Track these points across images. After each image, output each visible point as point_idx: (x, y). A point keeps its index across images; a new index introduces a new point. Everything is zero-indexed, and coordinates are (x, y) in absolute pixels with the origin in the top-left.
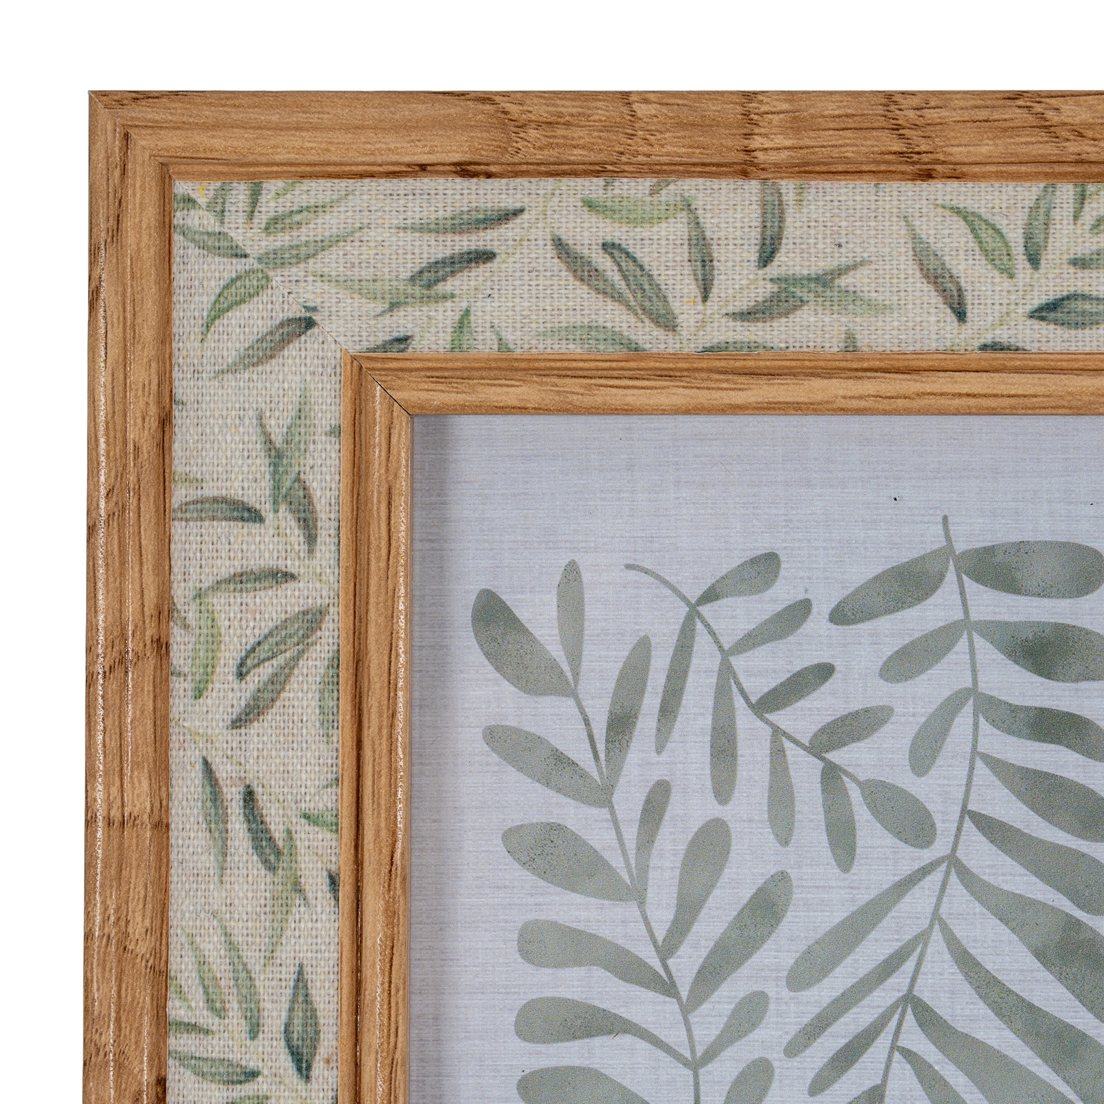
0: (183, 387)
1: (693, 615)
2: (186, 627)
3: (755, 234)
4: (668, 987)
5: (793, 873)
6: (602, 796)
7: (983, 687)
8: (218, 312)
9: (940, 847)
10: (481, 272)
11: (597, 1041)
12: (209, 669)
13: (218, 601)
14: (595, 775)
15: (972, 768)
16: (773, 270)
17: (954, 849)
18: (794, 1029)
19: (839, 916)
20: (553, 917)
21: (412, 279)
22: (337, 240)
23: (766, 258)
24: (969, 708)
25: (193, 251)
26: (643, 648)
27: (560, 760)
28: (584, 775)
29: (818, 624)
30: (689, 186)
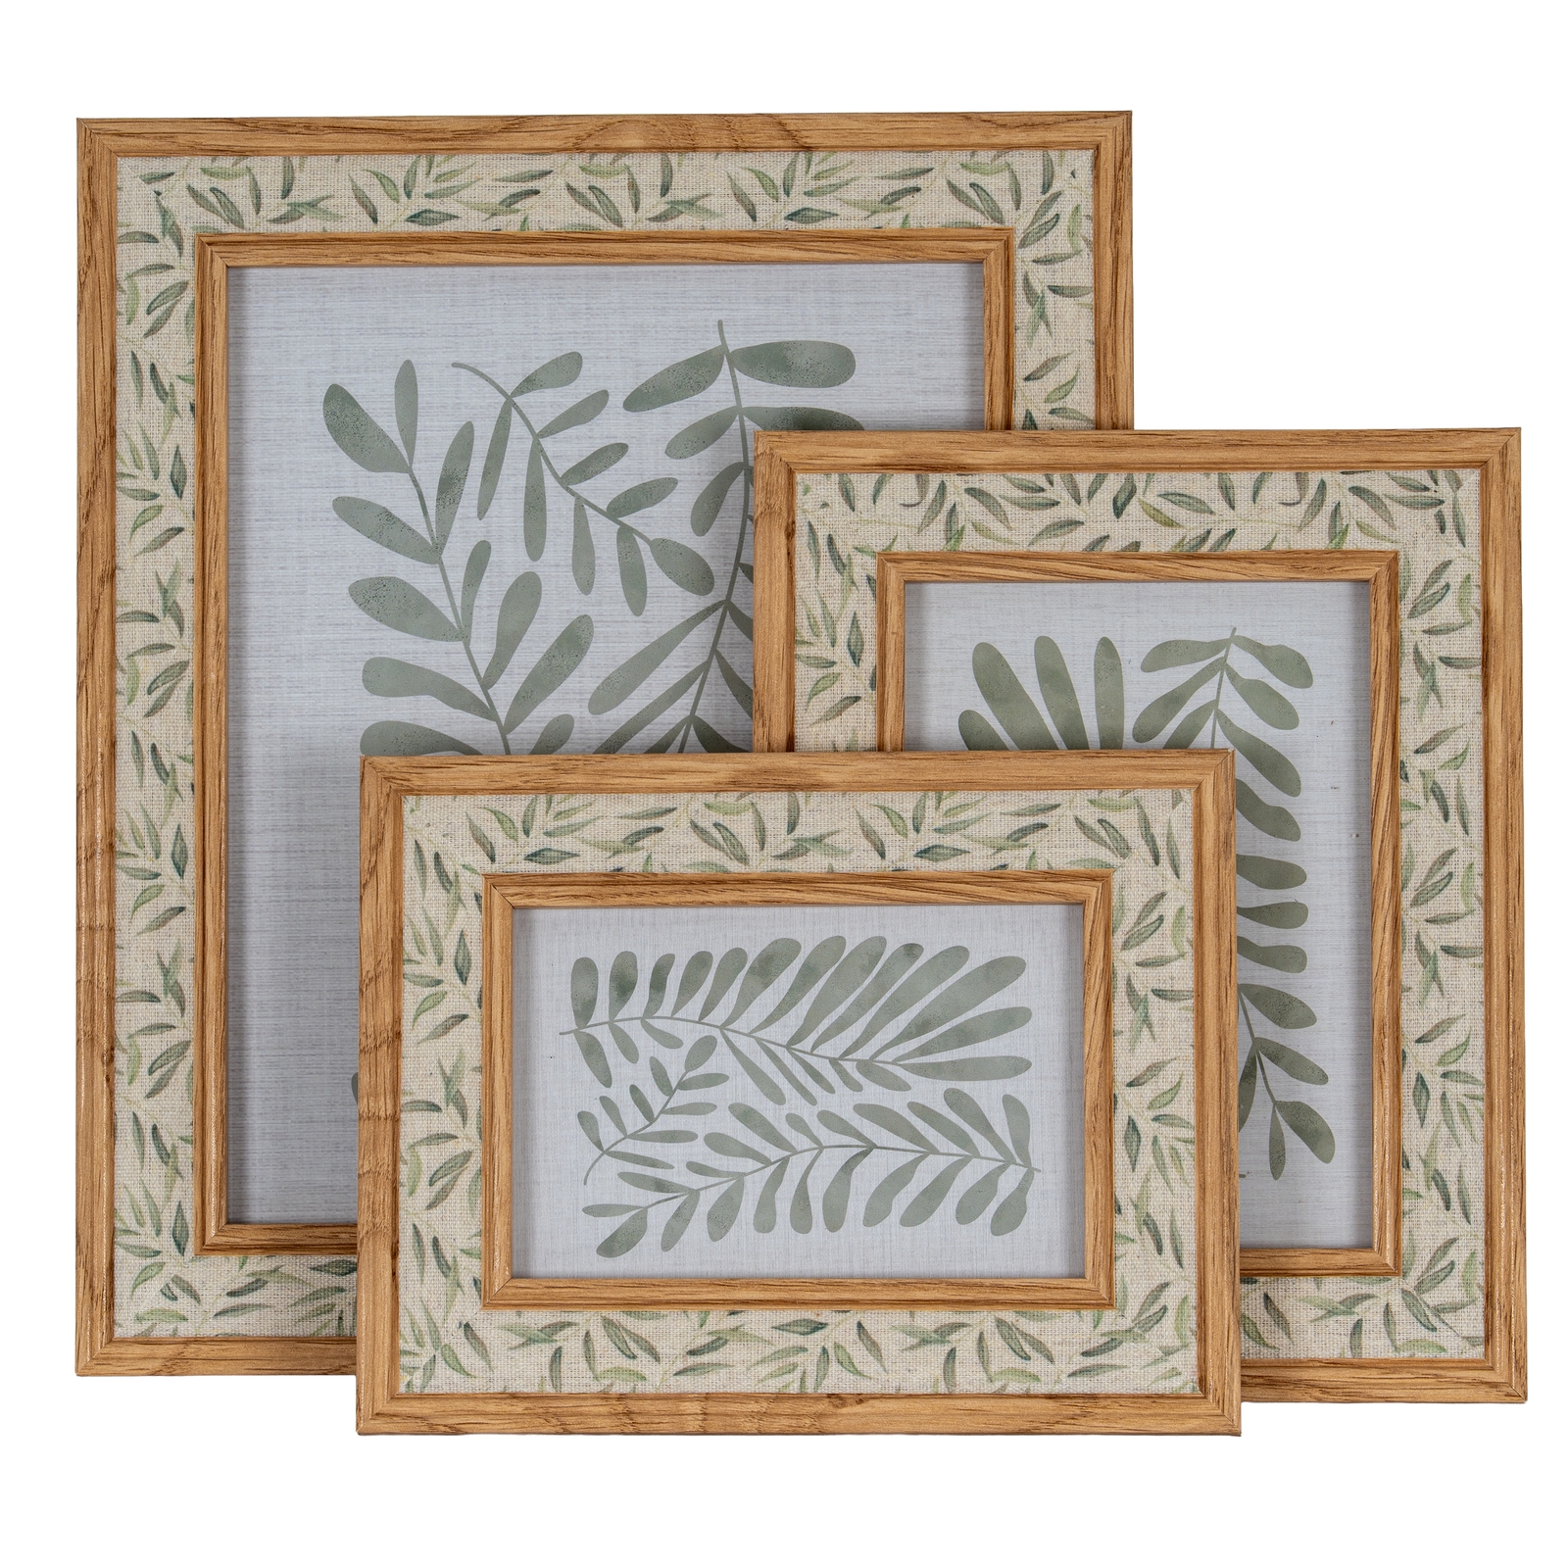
0: (497, 1388)
1: (608, 1152)
2: (612, 1385)
3: (426, 1113)
4: (785, 1161)
5: (730, 1103)
6: (694, 1194)
7: (640, 1015)
8: (461, 1370)
9: (716, 1033)
10: (442, 1244)
11: (811, 1194)
12: (631, 1373)
13: (599, 1369)
14: (684, 1198)
15: (679, 1019)
16: (443, 1105)
17: (717, 1027)
18: (804, 1101)
19: (749, 1080)
20: (752, 1217)
21: (446, 1276)
22: (427, 1311)
23: (437, 1109)
24: (650, 1021)
25: (433, 1382)
26: (623, 1176)
27: (677, 1215)
28: (684, 1203)
29: (611, 1093)
30: (403, 1146)
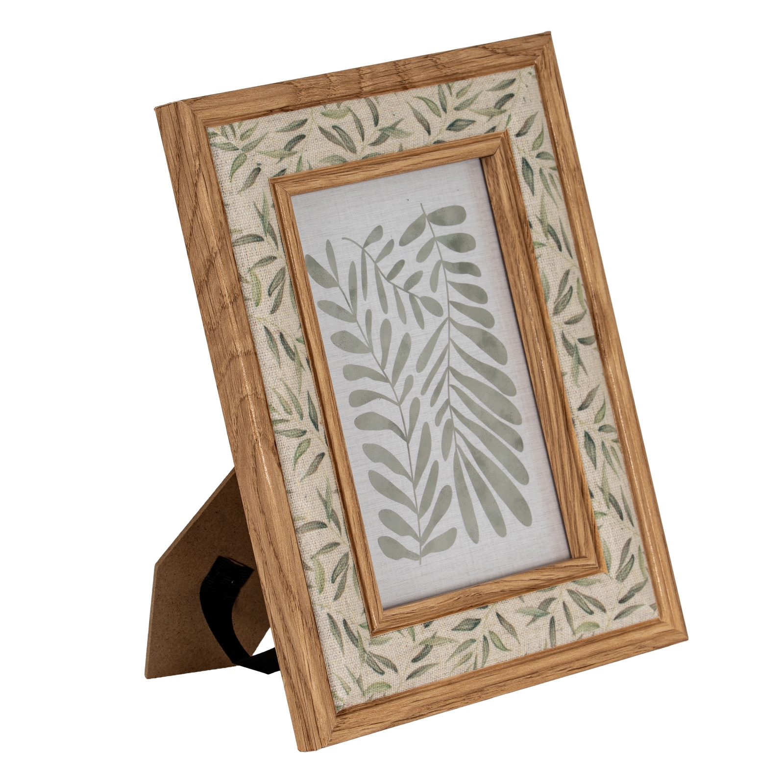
0: (227, 200)
1: (364, 252)
2: (247, 282)
3: (371, 115)
4: (385, 379)
5: (410, 333)
6: (353, 318)
7: (444, 259)
8: (233, 171)
9: (445, 316)
10: (302, 142)
11: (372, 402)
12: (259, 294)
13: (257, 271)
14: (350, 312)
15: (447, 287)
16: (379, 127)
17: (449, 315)
18: (422, 385)
19: (425, 344)
20: (350, 363)
21: (285, 148)
22: (262, 138)
23: (376, 123)
24: (442, 267)
25: (220, 151)
26: (353, 265)
27: (340, 308)
28: (347, 313)
29: (397, 247)
30: (346, 103)
